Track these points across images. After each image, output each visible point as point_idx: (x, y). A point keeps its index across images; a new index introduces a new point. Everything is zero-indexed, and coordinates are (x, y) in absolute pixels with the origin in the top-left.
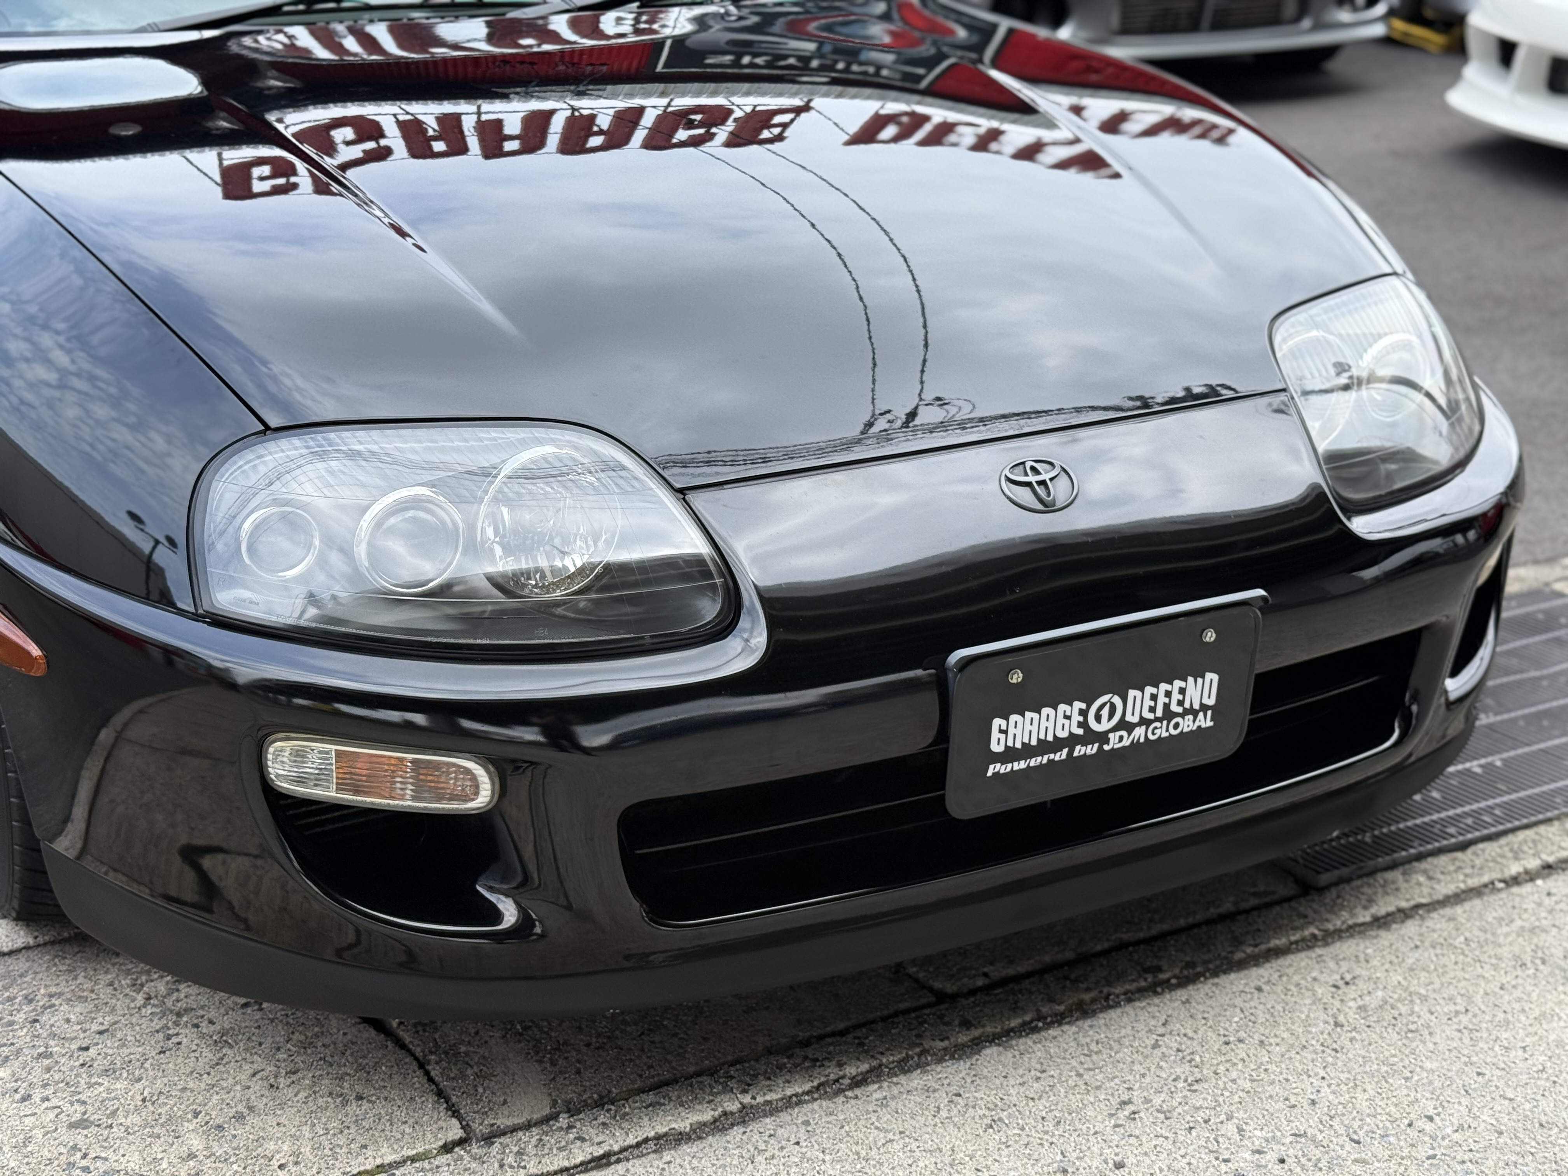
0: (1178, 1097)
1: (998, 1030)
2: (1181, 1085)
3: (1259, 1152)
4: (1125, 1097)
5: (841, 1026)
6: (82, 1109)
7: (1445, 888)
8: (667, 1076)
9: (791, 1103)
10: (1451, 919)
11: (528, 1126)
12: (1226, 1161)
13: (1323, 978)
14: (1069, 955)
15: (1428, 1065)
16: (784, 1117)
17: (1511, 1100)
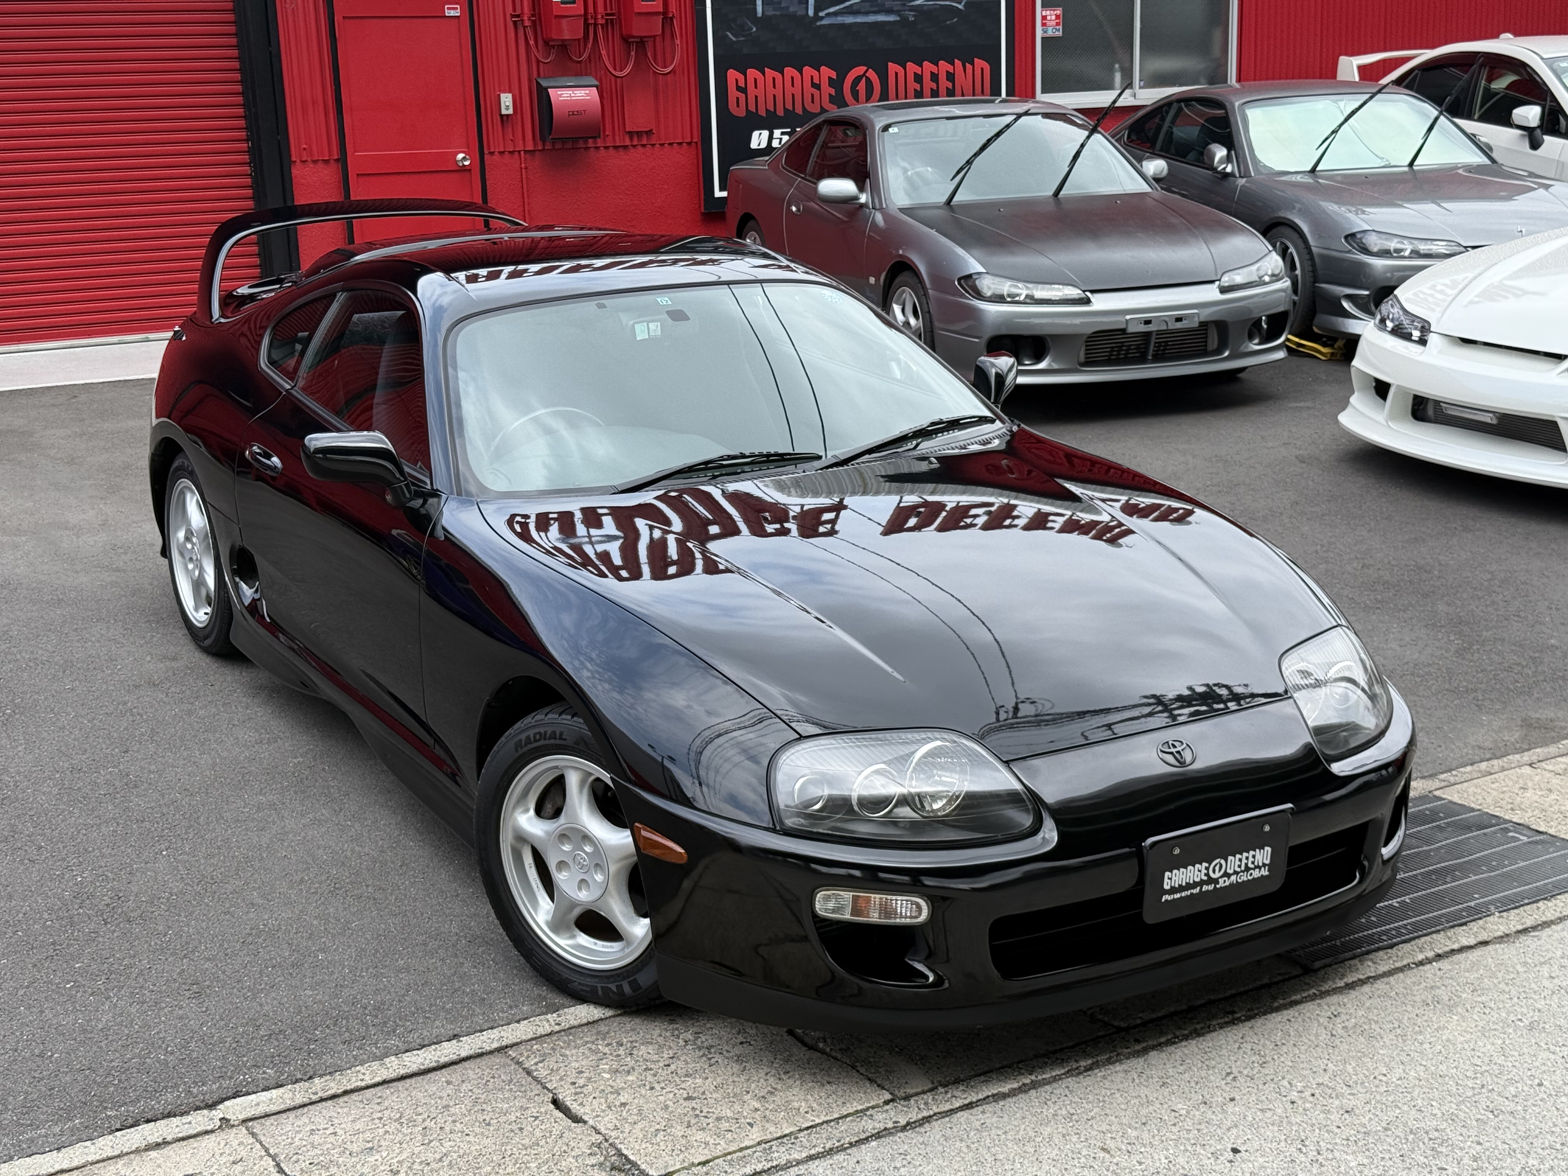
0: (1256, 1070)
1: (1155, 1043)
2: (1256, 1065)
3: (1301, 1092)
4: (1229, 1071)
5: (1071, 1044)
6: (685, 1092)
7: (1383, 968)
8: (986, 1069)
9: (1055, 1079)
10: (1387, 983)
11: (924, 1092)
12: (1285, 1096)
13: (1323, 1014)
14: (1184, 1007)
15: (1381, 1052)
16: (1055, 1085)
17: (1425, 1066)
